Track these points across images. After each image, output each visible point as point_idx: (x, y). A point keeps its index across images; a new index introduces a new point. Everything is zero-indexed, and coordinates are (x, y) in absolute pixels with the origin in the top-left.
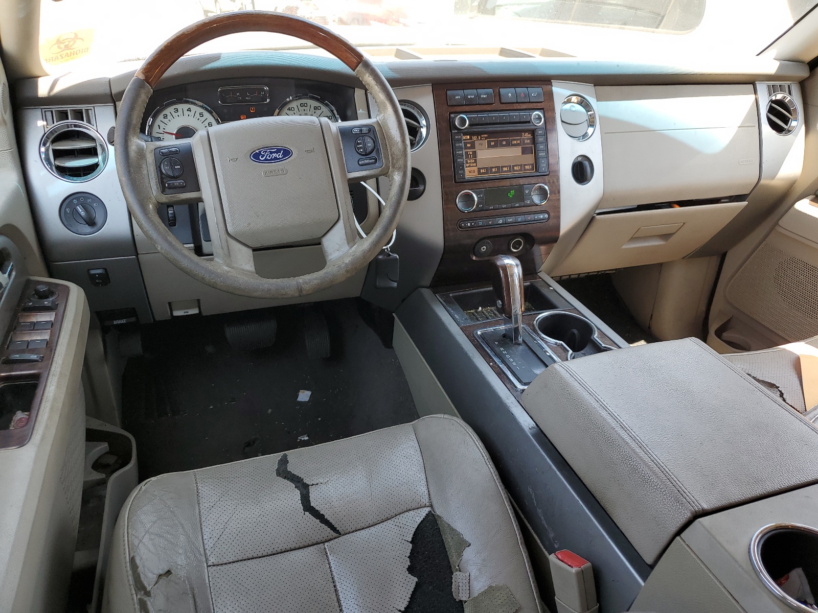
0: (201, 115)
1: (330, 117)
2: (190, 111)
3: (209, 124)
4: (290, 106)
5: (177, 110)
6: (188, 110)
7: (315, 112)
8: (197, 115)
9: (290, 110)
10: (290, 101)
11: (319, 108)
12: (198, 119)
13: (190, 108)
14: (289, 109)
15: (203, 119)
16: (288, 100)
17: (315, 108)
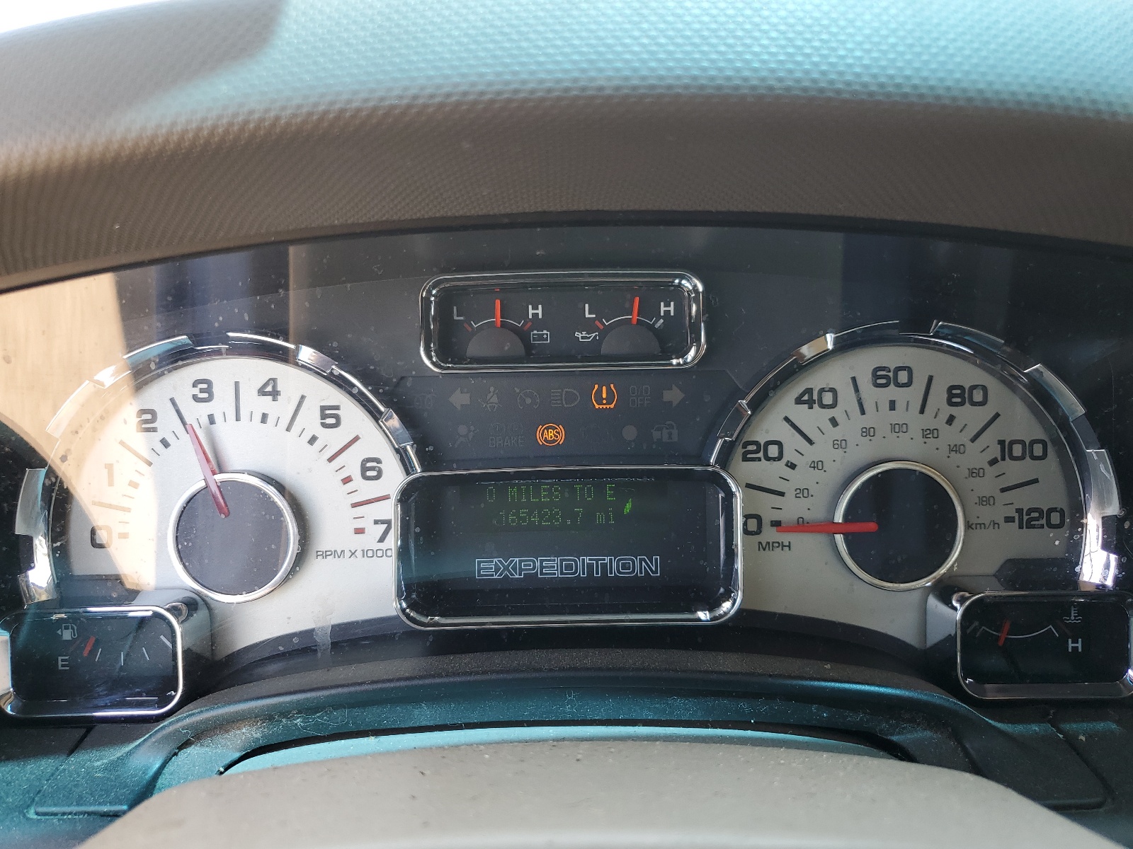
0: (330, 417)
1: (1038, 450)
2: (275, 394)
3: (364, 469)
4: (815, 380)
5: (209, 391)
6: (262, 392)
7: (951, 420)
8: (310, 419)
9: (810, 403)
10: (824, 357)
11: (978, 396)
12: (313, 440)
13: (273, 381)
14: (806, 399)
15: (335, 438)
16: (807, 351)
17: (957, 395)
